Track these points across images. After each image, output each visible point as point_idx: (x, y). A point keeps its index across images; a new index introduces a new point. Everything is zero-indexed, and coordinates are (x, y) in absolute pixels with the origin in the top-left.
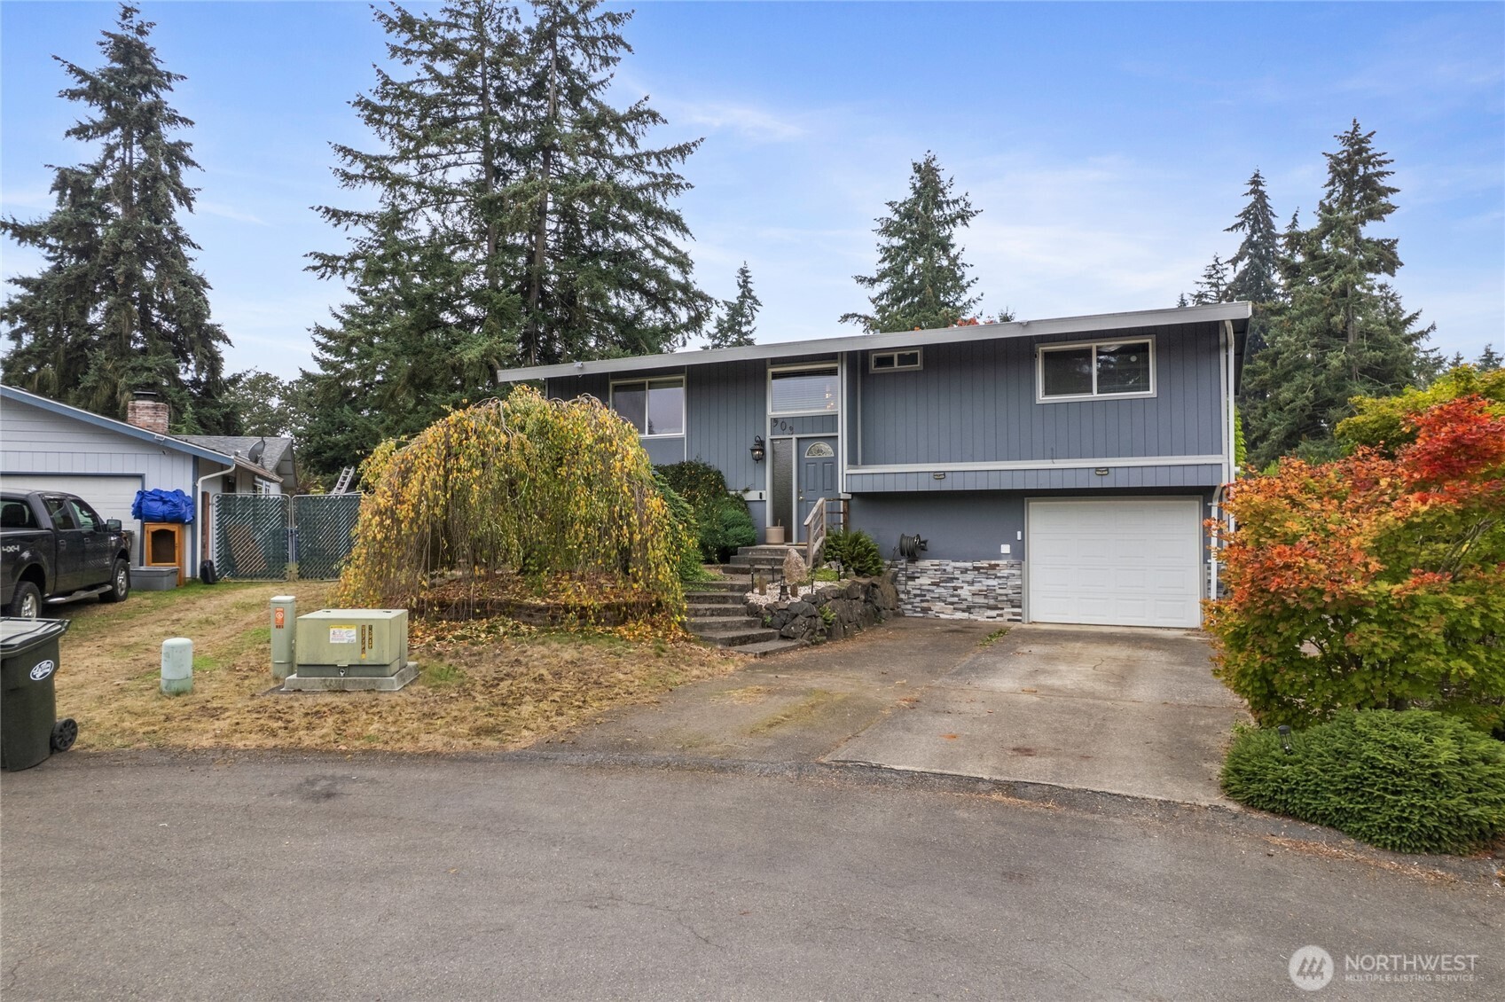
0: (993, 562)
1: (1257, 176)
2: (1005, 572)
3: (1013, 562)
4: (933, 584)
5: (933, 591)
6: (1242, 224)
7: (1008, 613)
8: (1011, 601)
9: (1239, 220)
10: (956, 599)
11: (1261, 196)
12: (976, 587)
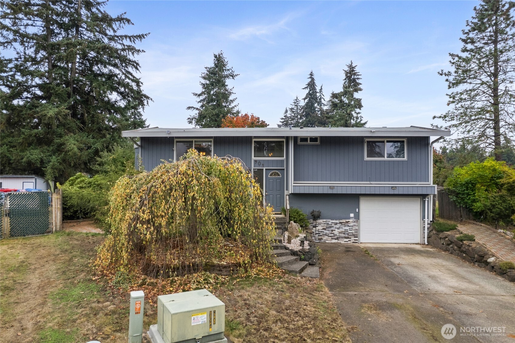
0: (347, 220)
1: (312, 73)
2: (352, 224)
3: (355, 220)
4: (323, 229)
5: (323, 232)
6: (307, 87)
7: (353, 240)
8: (354, 235)
9: (306, 86)
10: (332, 235)
11: (313, 79)
12: (341, 230)
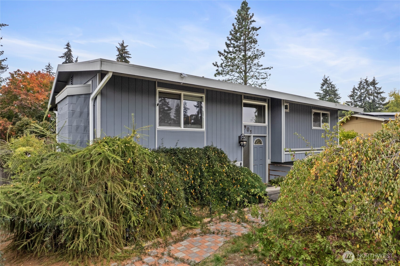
11: (70, 50)
